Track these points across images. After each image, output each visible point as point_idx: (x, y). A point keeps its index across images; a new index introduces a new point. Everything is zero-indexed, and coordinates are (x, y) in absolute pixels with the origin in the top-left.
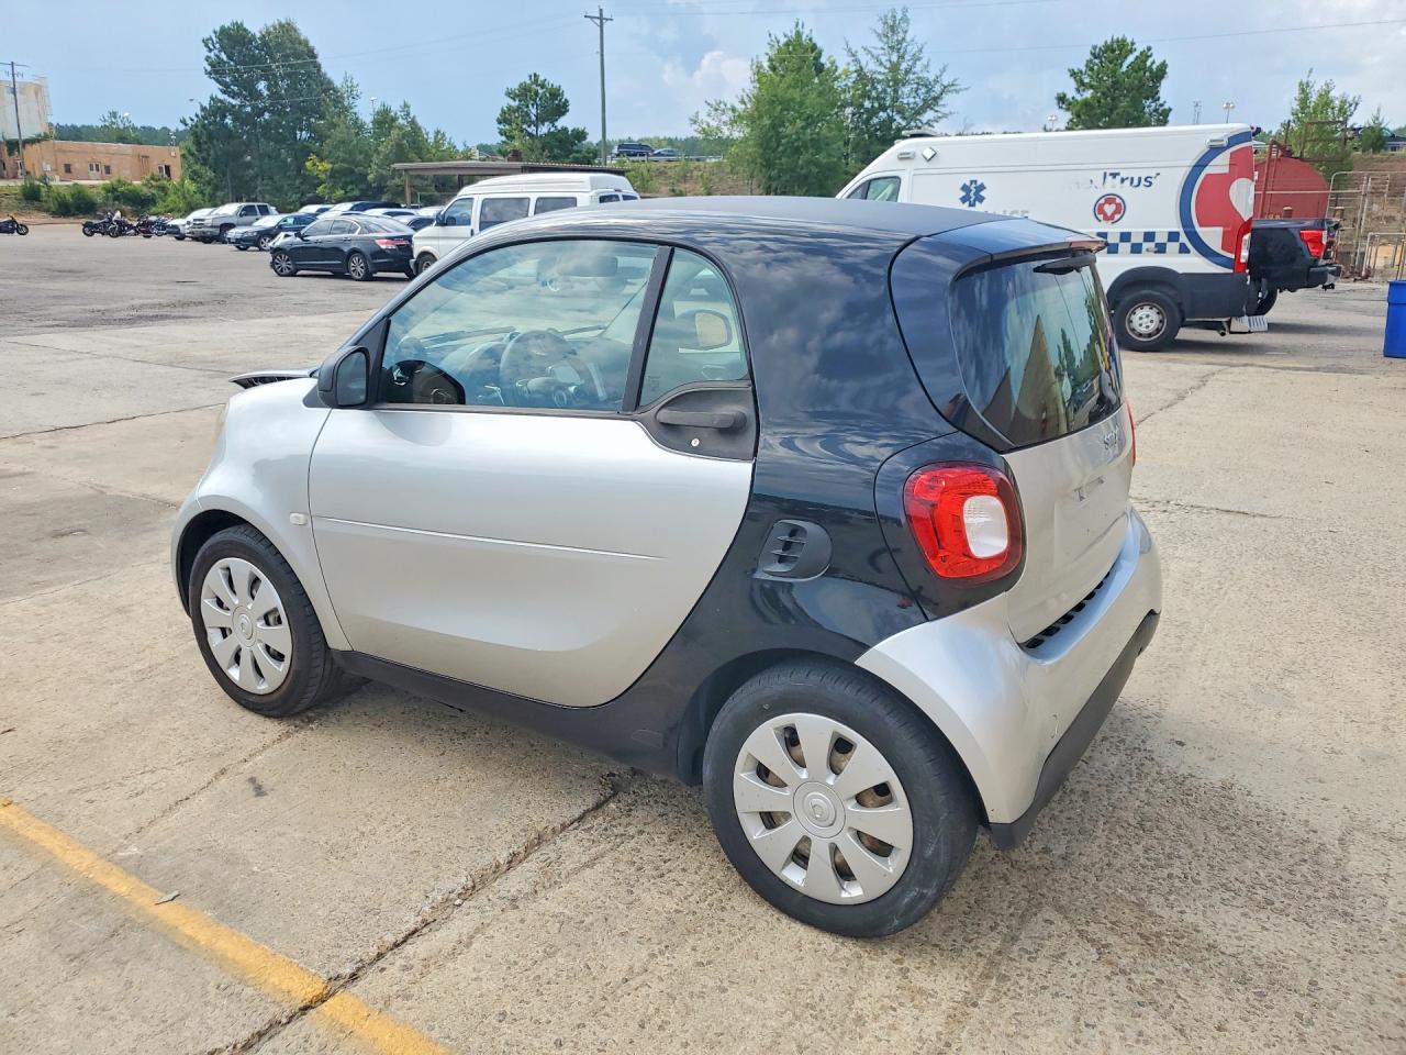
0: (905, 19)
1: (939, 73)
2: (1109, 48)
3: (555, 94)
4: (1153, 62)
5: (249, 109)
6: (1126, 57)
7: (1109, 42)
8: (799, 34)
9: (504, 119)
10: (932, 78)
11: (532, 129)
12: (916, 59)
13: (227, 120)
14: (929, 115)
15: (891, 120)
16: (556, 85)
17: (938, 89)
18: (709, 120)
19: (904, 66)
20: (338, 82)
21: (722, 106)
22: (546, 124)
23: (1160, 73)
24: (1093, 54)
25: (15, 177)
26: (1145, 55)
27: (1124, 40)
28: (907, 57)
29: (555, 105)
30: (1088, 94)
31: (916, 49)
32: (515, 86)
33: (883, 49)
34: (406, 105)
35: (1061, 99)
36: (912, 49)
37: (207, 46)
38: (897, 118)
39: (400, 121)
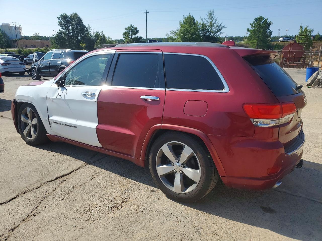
0: (213, 12)
1: (221, 24)
2: (258, 18)
3: (136, 29)
4: (268, 21)
5: (67, 32)
6: (262, 20)
7: (258, 17)
8: (190, 15)
9: (125, 34)
10: (219, 25)
11: (130, 37)
12: (216, 21)
13: (63, 35)
14: (219, 33)
15: (210, 34)
16: (136, 27)
17: (221, 27)
18: (170, 35)
19: (213, 22)
20: (87, 26)
21: (173, 32)
22: (134, 35)
23: (270, 24)
24: (255, 20)
25: (15, 48)
26: (266, 20)
27: (262, 17)
28: (214, 20)
29: (136, 31)
30: (254, 28)
31: (216, 18)
32: (127, 27)
33: (208, 18)
34: (102, 32)
35: (248, 30)
36: (215, 18)
37: (58, 19)
38: (211, 34)
39: (101, 35)
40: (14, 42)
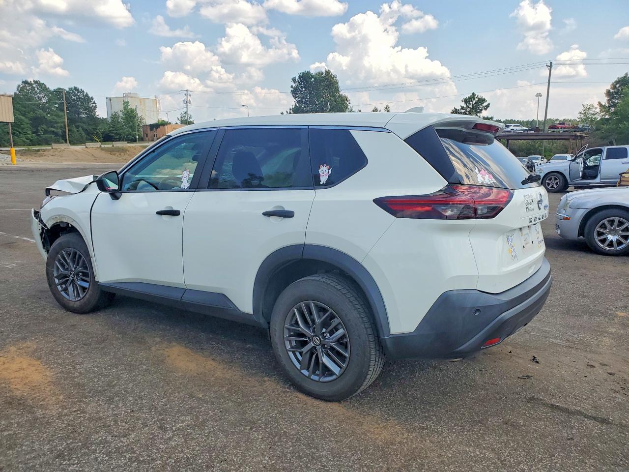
9: (456, 112)
32: (467, 97)
37: (293, 81)
40: (151, 129)
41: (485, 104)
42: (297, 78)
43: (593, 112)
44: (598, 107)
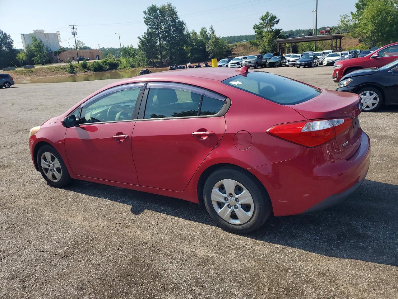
9: (256, 27)
25: (57, 62)
37: (145, 13)
39: (209, 32)
40: (56, 55)
41: (276, 20)
42: (147, 11)
43: (347, 20)
44: (351, 16)
